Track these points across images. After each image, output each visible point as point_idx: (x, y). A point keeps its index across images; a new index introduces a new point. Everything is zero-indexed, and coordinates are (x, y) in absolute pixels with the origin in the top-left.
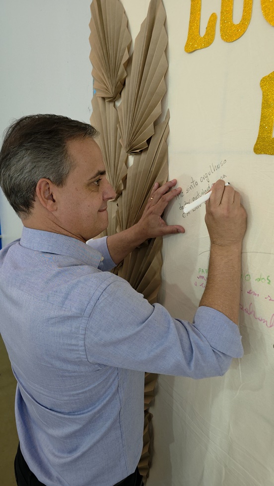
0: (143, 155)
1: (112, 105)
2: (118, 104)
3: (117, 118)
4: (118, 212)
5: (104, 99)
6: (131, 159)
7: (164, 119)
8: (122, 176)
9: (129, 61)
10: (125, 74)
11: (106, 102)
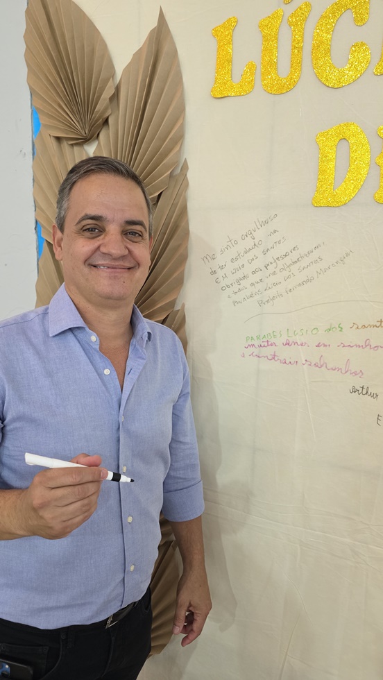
1: (76, 147)
5: (58, 139)
7: (179, 171)
10: (109, 112)
11: (65, 145)
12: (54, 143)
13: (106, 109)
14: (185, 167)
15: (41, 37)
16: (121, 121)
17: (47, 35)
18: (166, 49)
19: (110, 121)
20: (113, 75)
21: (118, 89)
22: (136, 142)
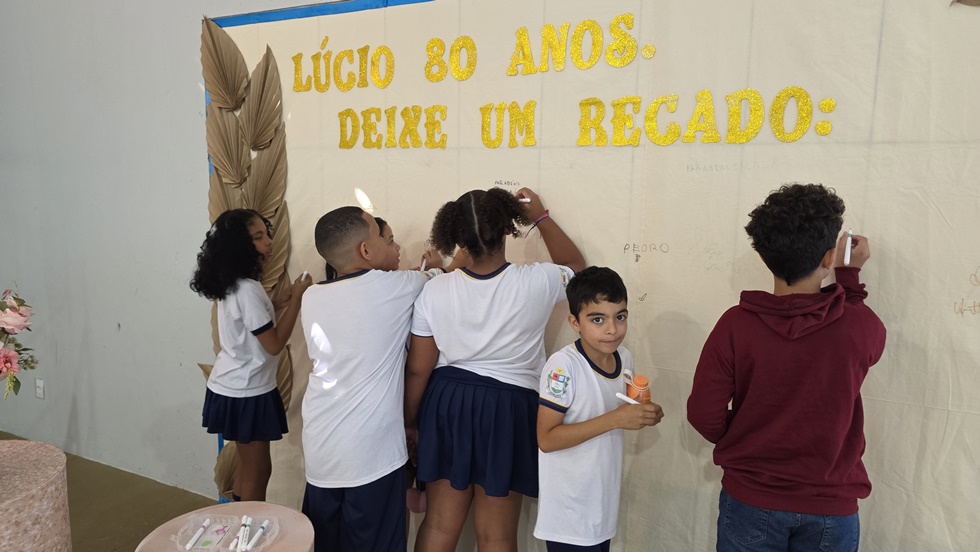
0: (265, 150)
1: (230, 114)
2: (237, 113)
3: (237, 122)
4: (243, 194)
5: (220, 108)
6: (254, 154)
7: (281, 127)
8: (246, 166)
9: (248, 87)
10: (245, 95)
11: (224, 111)
12: (217, 111)
13: (243, 93)
14: (284, 125)
15: (209, 50)
16: (251, 100)
17: (213, 50)
18: (271, 65)
19: (246, 99)
20: (247, 76)
21: (249, 83)
22: (258, 112)
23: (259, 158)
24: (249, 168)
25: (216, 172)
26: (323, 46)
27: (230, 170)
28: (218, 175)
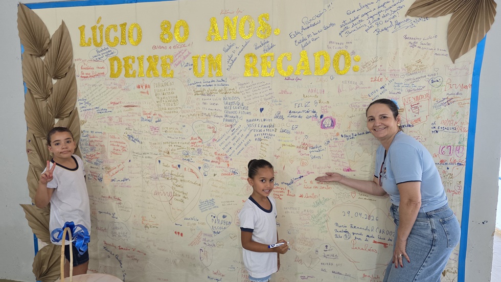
0: (62, 79)
1: (38, 58)
2: (43, 58)
3: (43, 63)
4: (47, 103)
5: (31, 55)
6: (54, 81)
7: (72, 66)
8: (50, 88)
9: (50, 43)
11: (34, 57)
12: (30, 56)
13: (47, 47)
14: (74, 65)
15: (23, 22)
16: (52, 50)
17: (25, 22)
18: (65, 31)
19: (49, 50)
20: (49, 37)
21: (51, 41)
22: (57, 57)
23: (58, 84)
24: (52, 89)
25: (29, 91)
26: (98, 21)
27: (39, 90)
28: (31, 93)
